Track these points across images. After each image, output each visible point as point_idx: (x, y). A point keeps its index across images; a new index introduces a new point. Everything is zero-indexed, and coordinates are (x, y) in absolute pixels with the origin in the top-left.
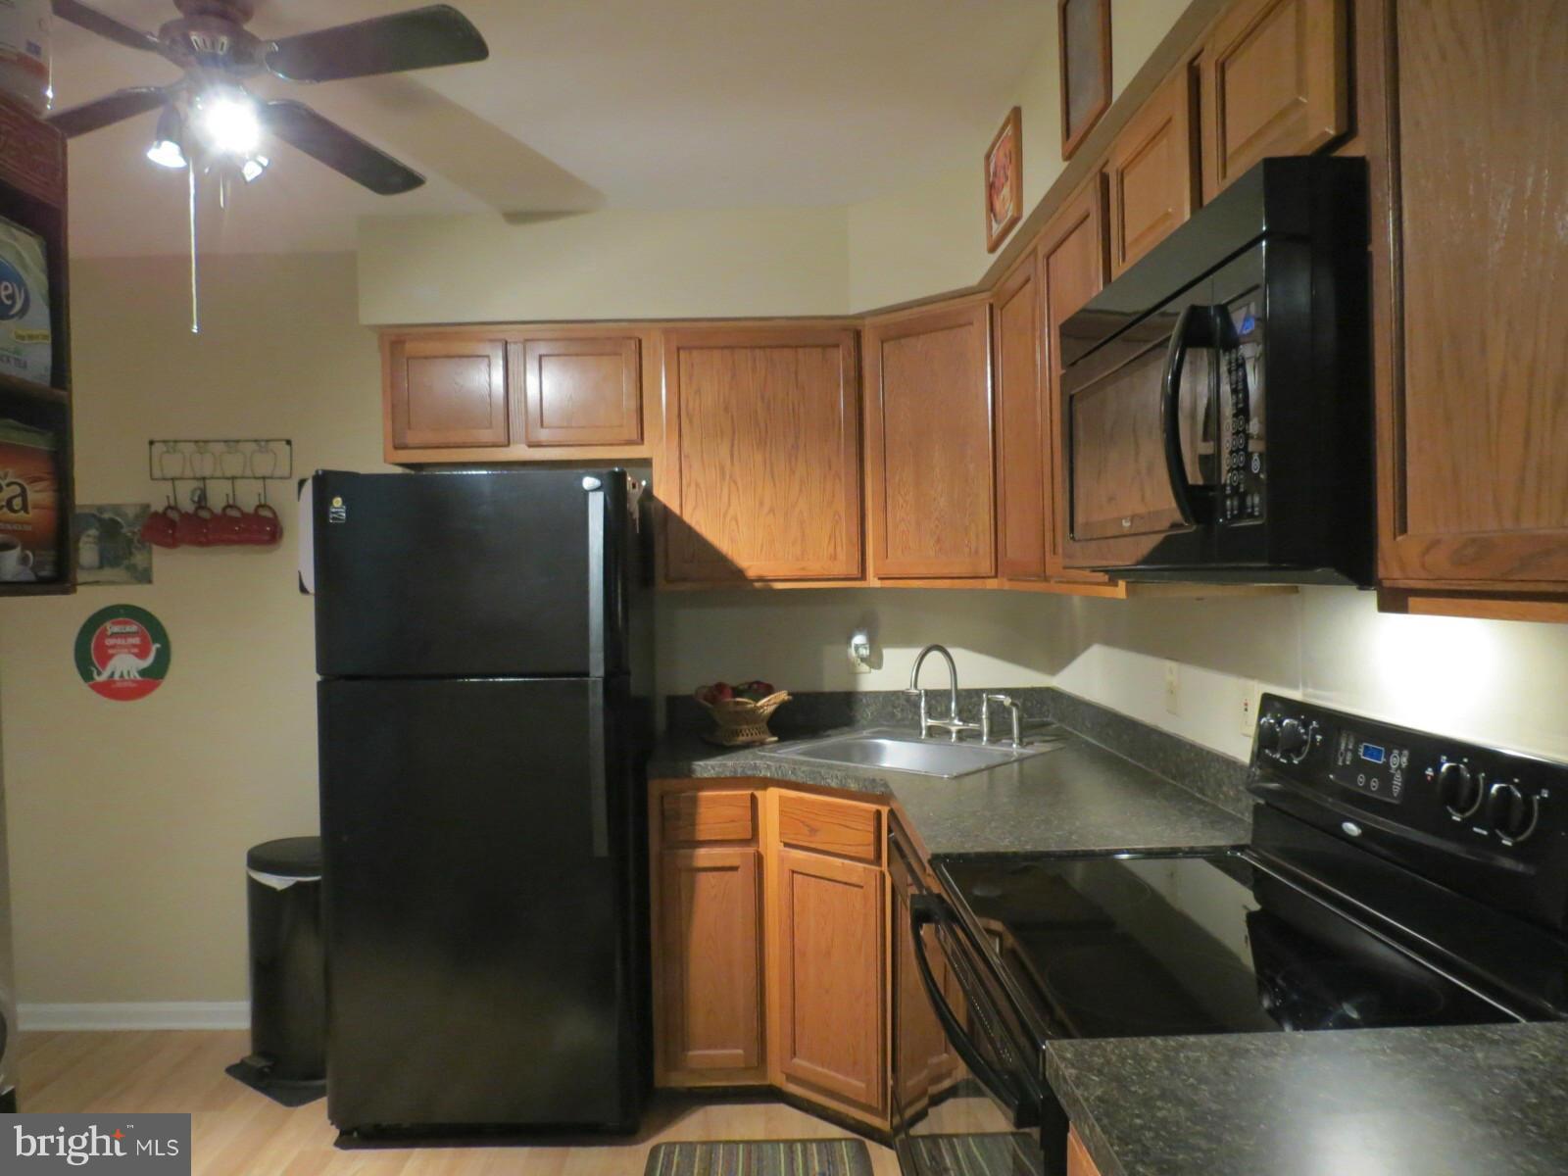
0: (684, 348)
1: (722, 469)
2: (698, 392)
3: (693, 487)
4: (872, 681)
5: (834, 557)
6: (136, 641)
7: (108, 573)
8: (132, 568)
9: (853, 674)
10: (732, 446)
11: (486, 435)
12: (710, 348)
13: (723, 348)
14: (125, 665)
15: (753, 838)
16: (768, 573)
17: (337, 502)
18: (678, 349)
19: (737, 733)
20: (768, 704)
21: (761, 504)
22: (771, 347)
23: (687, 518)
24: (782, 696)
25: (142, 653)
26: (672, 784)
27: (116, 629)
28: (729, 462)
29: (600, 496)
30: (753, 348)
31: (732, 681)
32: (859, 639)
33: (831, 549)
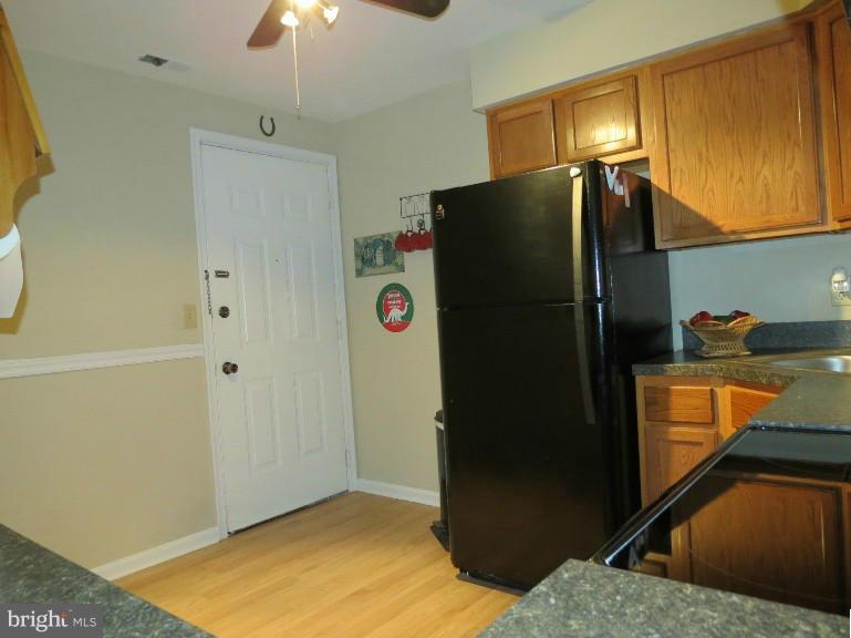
0: (667, 75)
1: (700, 155)
2: (679, 103)
3: (678, 173)
5: (796, 210)
6: (399, 302)
7: (387, 268)
8: (396, 264)
10: (707, 136)
12: (685, 70)
13: (695, 67)
14: (396, 314)
15: (713, 421)
16: (740, 228)
17: (440, 207)
18: (663, 76)
20: (738, 326)
21: (732, 176)
22: (733, 56)
23: (675, 195)
25: (402, 309)
27: (391, 296)
28: (704, 149)
29: (580, 179)
30: (719, 61)
32: (838, 277)
33: (794, 203)
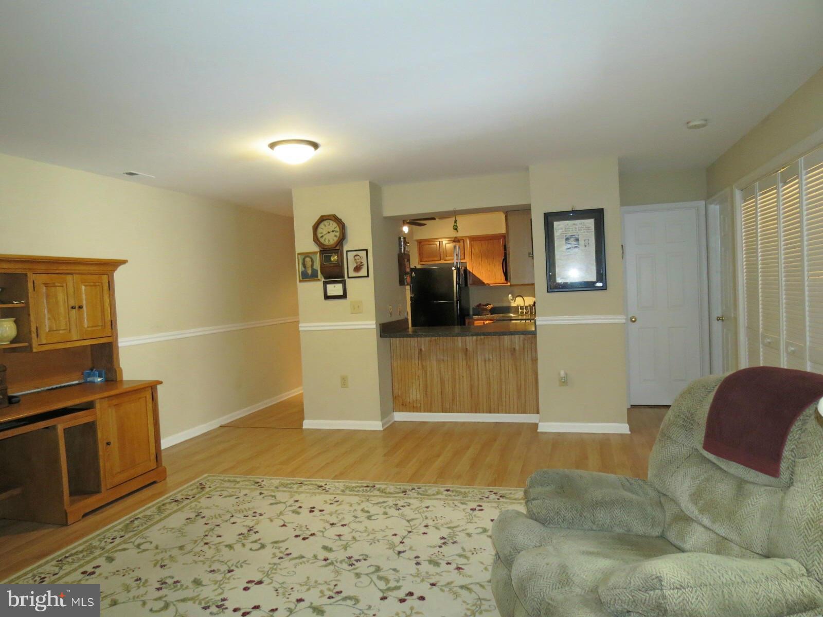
0: (472, 241)
2: (475, 249)
3: (474, 267)
4: (513, 305)
5: (501, 279)
9: (510, 303)
10: (482, 259)
11: (436, 259)
12: (477, 241)
13: (479, 241)
16: (489, 283)
17: (413, 273)
19: (483, 313)
20: (489, 307)
21: (487, 270)
22: (488, 240)
23: (474, 273)
24: (492, 306)
26: (471, 320)
28: (481, 262)
30: (485, 240)
31: (482, 304)
32: (510, 296)
